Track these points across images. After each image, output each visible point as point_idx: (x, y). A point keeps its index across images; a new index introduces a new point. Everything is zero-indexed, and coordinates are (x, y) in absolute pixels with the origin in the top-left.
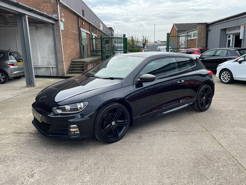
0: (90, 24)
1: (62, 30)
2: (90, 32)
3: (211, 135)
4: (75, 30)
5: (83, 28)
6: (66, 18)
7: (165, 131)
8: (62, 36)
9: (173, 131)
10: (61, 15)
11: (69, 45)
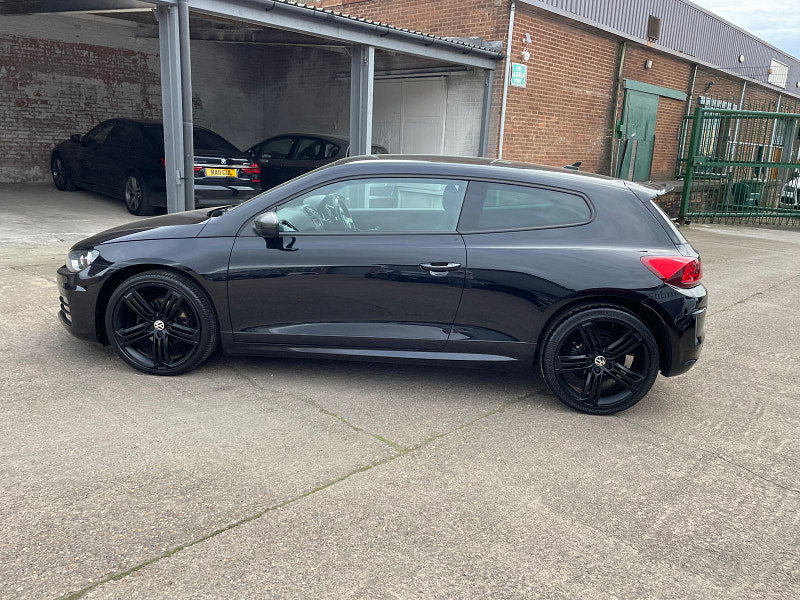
0: (694, 65)
1: (516, 88)
2: (689, 95)
3: (385, 461)
4: (593, 88)
5: (644, 81)
6: (552, 48)
7: (312, 403)
8: (507, 105)
9: (326, 412)
10: (521, 40)
11: (542, 133)
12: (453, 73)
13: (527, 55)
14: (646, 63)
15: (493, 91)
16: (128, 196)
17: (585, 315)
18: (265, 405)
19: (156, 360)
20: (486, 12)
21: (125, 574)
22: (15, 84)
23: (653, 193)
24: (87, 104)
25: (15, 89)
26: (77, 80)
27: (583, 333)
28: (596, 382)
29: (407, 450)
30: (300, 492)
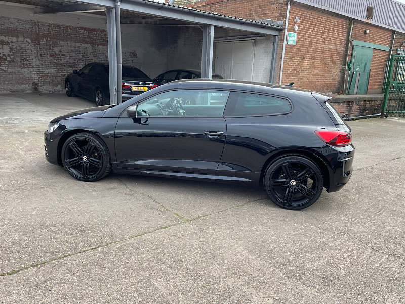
0: (394, 32)
1: (290, 45)
2: (391, 48)
3: (175, 225)
4: (335, 44)
5: (365, 41)
6: (311, 24)
7: (151, 197)
8: (285, 54)
9: (156, 202)
10: (294, 20)
11: (305, 69)
12: (257, 38)
13: (296, 28)
14: (365, 31)
15: (278, 47)
16: (97, 100)
17: (285, 159)
18: (128, 197)
19: (83, 174)
20: (275, 6)
21: (38, 265)
22: (50, 46)
23: (326, 98)
24: (82, 56)
25: (50, 49)
26: (78, 44)
27: (284, 168)
28: (291, 193)
29: (188, 221)
30: (129, 236)
